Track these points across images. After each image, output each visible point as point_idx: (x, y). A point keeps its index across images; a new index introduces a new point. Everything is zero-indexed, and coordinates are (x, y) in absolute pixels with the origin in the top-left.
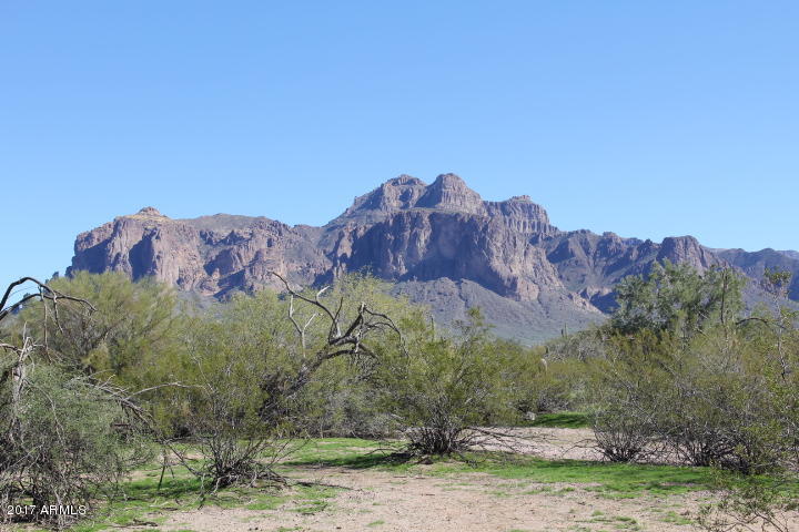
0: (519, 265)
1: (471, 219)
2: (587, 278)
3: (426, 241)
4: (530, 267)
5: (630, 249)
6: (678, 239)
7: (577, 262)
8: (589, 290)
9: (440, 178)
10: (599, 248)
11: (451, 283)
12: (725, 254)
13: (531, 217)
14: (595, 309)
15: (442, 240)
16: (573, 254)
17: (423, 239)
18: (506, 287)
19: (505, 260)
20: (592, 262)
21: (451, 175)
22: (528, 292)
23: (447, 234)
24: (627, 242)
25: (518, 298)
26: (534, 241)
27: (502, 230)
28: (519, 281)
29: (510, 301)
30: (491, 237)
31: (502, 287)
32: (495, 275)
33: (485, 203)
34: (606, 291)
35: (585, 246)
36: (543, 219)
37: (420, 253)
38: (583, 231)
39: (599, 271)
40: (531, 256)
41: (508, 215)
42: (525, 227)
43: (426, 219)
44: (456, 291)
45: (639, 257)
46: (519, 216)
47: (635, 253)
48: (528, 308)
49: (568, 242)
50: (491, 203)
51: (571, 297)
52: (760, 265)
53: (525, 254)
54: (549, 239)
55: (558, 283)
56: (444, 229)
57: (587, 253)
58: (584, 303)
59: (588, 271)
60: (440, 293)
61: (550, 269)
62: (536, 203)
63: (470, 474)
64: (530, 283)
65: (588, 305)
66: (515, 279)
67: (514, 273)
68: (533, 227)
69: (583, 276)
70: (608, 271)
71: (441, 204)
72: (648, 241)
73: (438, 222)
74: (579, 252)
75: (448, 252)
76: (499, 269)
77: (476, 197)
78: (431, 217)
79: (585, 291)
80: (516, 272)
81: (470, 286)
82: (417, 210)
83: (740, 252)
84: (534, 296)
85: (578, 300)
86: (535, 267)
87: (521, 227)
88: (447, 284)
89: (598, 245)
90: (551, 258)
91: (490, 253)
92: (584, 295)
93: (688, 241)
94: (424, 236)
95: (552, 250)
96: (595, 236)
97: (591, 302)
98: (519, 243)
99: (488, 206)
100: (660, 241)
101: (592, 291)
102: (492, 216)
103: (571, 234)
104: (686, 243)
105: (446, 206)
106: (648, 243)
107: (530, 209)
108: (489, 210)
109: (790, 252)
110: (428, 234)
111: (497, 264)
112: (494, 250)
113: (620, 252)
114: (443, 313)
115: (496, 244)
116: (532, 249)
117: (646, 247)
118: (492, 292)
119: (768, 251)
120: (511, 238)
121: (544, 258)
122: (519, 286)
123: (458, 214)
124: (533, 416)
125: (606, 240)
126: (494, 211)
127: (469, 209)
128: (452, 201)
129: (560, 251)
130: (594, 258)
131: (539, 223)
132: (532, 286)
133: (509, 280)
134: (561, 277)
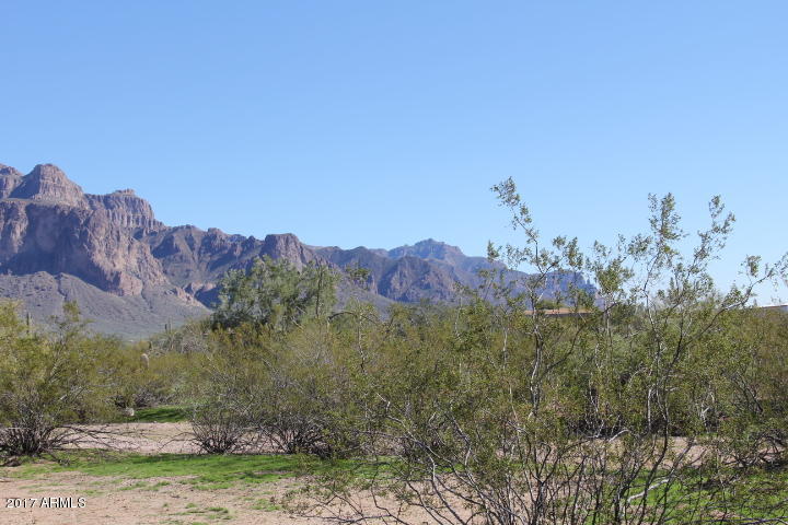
0: (123, 259)
1: (72, 212)
2: (191, 274)
3: (21, 233)
4: (134, 262)
5: (235, 245)
6: (280, 237)
7: (181, 257)
8: (193, 285)
9: (38, 168)
10: (203, 244)
11: (50, 277)
12: (323, 252)
13: (135, 211)
14: (199, 304)
15: (39, 232)
16: (177, 250)
17: (18, 232)
18: (109, 282)
19: (108, 255)
20: (196, 258)
21: (50, 165)
22: (132, 286)
23: (45, 226)
24: (232, 238)
25: (122, 293)
26: (138, 235)
27: (106, 222)
28: (123, 276)
29: (113, 296)
30: (93, 231)
31: (105, 281)
32: (98, 269)
33: (87, 196)
34: (211, 286)
35: (190, 241)
36: (147, 214)
37: (16, 245)
38: (188, 227)
39: (203, 266)
40: (135, 251)
41: (112, 209)
42: (128, 221)
43: (22, 211)
44: (55, 285)
45: (242, 252)
46: (122, 209)
47: (239, 248)
48: (132, 303)
49: (173, 237)
50: (94, 196)
51: (175, 292)
52: (354, 262)
53: (129, 248)
54: (154, 233)
55: (162, 278)
56: (42, 222)
57: (192, 249)
58: (188, 298)
59: (192, 266)
60: (37, 288)
61: (155, 264)
62: (141, 197)
63: (62, 474)
64: (134, 278)
65: (192, 299)
66: (118, 274)
67: (118, 267)
68: (137, 221)
69: (188, 271)
70: (213, 266)
71: (40, 195)
72: (251, 237)
73: (36, 214)
74: (184, 247)
75: (46, 245)
76: (101, 264)
77: (77, 190)
78: (28, 209)
79: (190, 286)
80: (119, 266)
81: (70, 280)
82: (13, 200)
83: (336, 250)
84: (139, 290)
85: (183, 295)
86: (140, 262)
87: (124, 221)
88: (45, 278)
89: (203, 241)
90: (156, 253)
91: (91, 246)
92: (188, 290)
93: (289, 239)
94: (20, 228)
95: (156, 245)
96: (199, 232)
97: (195, 296)
98: (123, 237)
99: (90, 199)
100: (263, 238)
101: (197, 286)
102: (94, 209)
103: (176, 229)
104: (287, 241)
105: (44, 198)
106: (252, 239)
107: (134, 203)
108: (91, 203)
109: (380, 251)
110: (24, 225)
111: (99, 258)
112: (96, 243)
113: (225, 248)
114: (41, 308)
115: (99, 239)
116: (137, 243)
117: (249, 243)
118: (94, 288)
119: (361, 249)
120: (114, 232)
121: (148, 252)
122: (122, 280)
123: (57, 207)
124: (132, 412)
125: (211, 237)
126: (96, 204)
127: (69, 201)
128: (52, 192)
129: (165, 246)
130: (199, 253)
131: (144, 217)
132: (135, 280)
133: (112, 274)
134: (165, 272)
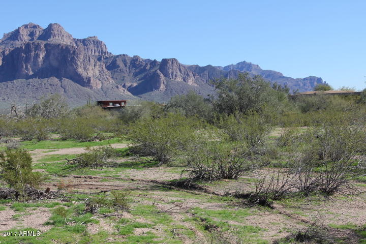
0: (92, 71)
1: (67, 47)
2: (125, 79)
3: (43, 58)
4: (97, 72)
5: (146, 64)
6: (169, 60)
7: (120, 70)
8: (126, 84)
9: (50, 26)
11: (57, 80)
12: (191, 67)
13: (98, 47)
14: (129, 93)
15: (51, 57)
16: (118, 66)
17: (41, 57)
18: (85, 82)
19: (85, 69)
20: (128, 70)
21: (56, 24)
22: (96, 84)
23: (54, 54)
24: (145, 61)
25: (91, 87)
26: (99, 59)
27: (83, 53)
28: (92, 79)
29: (87, 89)
30: (77, 57)
31: (83, 82)
32: (80, 76)
33: (74, 39)
34: (135, 85)
35: (125, 62)
36: (104, 49)
37: (40, 64)
38: (124, 55)
39: (131, 75)
40: (97, 67)
41: (86, 46)
42: (95, 52)
43: (43, 46)
44: (59, 83)
45: (150, 68)
46: (92, 46)
47: (149, 66)
48: (96, 93)
49: (116, 60)
50: (78, 40)
51: (117, 87)
52: (206, 73)
53: (95, 65)
54: (107, 58)
55: (111, 80)
56: (52, 52)
57: (126, 66)
58: (124, 90)
59: (126, 75)
60: (51, 85)
61: (107, 73)
64: (97, 80)
65: (126, 91)
66: (90, 78)
68: (99, 52)
69: (124, 77)
70: (136, 75)
71: (51, 39)
72: (155, 60)
73: (49, 48)
74: (122, 65)
75: (55, 63)
76: (81, 73)
77: (69, 36)
78: (46, 45)
79: (125, 85)
80: (90, 75)
81: (66, 81)
82: (38, 41)
83: (197, 66)
84: (100, 86)
85: (121, 89)
86: (100, 72)
87: (93, 52)
88: (54, 80)
89: (131, 62)
90: (108, 68)
91: (77, 65)
92: (124, 86)
93: (174, 61)
94: (42, 55)
95: (108, 64)
96: (129, 58)
97: (127, 90)
98: (91, 60)
99: (76, 41)
101: (128, 84)
102: (78, 46)
103: (118, 56)
104: (172, 62)
105: (54, 40)
107: (97, 43)
108: (76, 43)
110: (44, 54)
111: (80, 70)
112: (79, 62)
113: (142, 65)
115: (80, 60)
116: (98, 63)
117: (154, 63)
118: (78, 85)
119: (209, 66)
120: (87, 57)
121: (104, 67)
122: (91, 82)
123: (60, 45)
125: (135, 60)
126: (79, 43)
127: (66, 42)
128: (57, 37)
129: (112, 64)
130: (129, 68)
131: (102, 50)
133: (86, 78)
134: (113, 77)
